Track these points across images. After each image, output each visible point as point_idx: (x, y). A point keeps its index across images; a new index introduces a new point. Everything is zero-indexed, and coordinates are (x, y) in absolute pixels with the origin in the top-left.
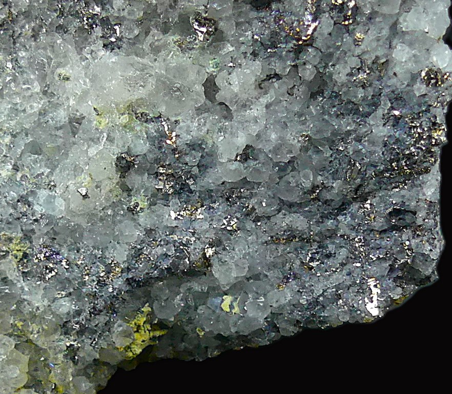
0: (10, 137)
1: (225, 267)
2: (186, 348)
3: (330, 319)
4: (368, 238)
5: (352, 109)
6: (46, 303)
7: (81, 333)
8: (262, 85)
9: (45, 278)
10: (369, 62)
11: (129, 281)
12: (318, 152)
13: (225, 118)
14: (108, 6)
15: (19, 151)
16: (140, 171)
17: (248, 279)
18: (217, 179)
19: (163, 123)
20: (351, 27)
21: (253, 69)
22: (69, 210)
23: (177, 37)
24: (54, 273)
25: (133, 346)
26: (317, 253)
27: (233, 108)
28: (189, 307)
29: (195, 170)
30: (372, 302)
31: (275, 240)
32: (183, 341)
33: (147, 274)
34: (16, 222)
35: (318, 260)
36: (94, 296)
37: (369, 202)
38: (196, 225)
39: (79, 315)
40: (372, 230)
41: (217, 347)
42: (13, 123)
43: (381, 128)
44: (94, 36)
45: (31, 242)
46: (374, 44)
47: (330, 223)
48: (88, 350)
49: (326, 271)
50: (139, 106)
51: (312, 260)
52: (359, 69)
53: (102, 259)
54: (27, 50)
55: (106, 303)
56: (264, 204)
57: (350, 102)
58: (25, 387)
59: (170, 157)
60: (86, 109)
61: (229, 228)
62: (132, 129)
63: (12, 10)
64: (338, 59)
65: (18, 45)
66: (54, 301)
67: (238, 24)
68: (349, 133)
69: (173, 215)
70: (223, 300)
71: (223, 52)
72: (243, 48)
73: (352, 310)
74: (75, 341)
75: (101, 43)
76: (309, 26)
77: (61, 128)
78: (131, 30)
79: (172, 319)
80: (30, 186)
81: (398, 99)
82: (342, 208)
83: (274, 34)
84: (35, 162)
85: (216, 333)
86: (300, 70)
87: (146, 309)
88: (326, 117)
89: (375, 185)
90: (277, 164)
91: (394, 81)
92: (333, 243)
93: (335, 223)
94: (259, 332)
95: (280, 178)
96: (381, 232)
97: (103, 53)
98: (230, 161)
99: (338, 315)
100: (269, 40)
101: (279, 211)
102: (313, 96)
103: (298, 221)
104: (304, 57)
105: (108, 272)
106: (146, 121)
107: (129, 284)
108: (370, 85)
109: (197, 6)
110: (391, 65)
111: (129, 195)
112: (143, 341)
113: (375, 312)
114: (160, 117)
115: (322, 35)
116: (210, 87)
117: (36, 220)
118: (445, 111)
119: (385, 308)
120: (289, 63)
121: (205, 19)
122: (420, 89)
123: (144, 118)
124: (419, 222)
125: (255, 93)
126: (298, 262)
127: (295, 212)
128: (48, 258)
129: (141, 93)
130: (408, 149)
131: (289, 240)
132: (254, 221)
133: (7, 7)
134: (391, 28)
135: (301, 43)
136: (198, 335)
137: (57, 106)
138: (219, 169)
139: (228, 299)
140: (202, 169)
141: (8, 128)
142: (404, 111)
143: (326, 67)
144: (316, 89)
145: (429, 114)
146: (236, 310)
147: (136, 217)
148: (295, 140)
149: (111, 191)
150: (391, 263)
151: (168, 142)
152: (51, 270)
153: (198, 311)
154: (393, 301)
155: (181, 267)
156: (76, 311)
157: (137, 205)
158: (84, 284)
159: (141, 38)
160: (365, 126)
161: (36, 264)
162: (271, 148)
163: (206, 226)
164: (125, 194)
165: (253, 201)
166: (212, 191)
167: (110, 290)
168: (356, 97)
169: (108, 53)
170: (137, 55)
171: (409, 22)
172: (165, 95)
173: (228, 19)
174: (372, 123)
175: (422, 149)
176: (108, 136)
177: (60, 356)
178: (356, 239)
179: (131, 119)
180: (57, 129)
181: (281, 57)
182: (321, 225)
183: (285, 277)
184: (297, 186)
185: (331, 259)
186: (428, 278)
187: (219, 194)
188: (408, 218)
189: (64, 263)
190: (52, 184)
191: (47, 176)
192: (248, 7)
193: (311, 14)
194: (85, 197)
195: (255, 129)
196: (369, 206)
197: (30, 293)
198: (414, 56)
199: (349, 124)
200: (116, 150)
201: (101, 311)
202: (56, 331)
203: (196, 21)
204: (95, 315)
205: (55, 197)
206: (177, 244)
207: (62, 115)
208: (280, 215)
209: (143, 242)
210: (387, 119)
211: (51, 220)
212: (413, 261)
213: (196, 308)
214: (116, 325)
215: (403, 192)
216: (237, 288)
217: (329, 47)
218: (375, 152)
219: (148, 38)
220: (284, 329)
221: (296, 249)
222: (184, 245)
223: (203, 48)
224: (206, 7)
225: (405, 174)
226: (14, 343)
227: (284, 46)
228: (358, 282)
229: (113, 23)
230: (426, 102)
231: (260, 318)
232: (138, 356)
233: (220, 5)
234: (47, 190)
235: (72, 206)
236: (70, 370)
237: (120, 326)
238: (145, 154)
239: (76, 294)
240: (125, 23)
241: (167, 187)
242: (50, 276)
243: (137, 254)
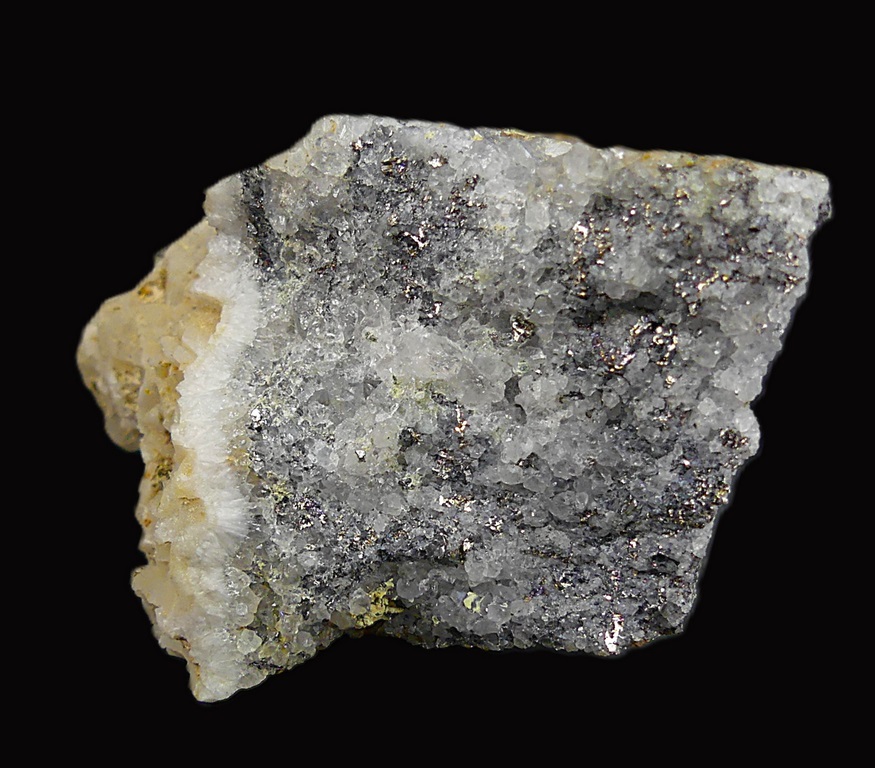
0: (301, 379)
1: (479, 565)
2: (416, 631)
3: (566, 643)
4: (625, 574)
5: (644, 447)
6: (293, 551)
7: (319, 590)
8: (563, 400)
9: (299, 527)
10: (674, 407)
11: (380, 553)
12: (600, 478)
13: (518, 420)
14: (435, 282)
15: (307, 396)
16: (422, 450)
17: (497, 582)
18: (494, 478)
19: (458, 410)
20: (664, 369)
21: (560, 382)
22: (341, 468)
23: (493, 331)
24: (309, 525)
25: (366, 616)
26: (572, 575)
27: (529, 414)
28: (432, 593)
29: (475, 463)
30: (612, 637)
31: (535, 552)
32: (415, 624)
33: (401, 550)
34: (286, 465)
35: (570, 583)
36: (343, 558)
37: (636, 540)
38: (462, 517)
39: (323, 572)
40: (631, 568)
41: (447, 640)
42: (308, 367)
43: (668, 473)
44: (412, 306)
45: (295, 488)
46: (683, 392)
47: (592, 549)
48: (322, 609)
49: (575, 595)
50: (438, 387)
51: (565, 580)
52: (661, 411)
53: (360, 524)
54: (341, 300)
55: (352, 567)
56: (533, 515)
57: (643, 439)
58: (248, 627)
59: (455, 444)
60: (386, 374)
61: (492, 528)
62: (425, 407)
63: (338, 257)
64: (644, 396)
65: (333, 292)
66: (301, 552)
67: (556, 335)
68: (635, 469)
69: (442, 501)
70: (467, 596)
71: (533, 358)
72: (554, 359)
73: (590, 640)
74: (311, 596)
75: (417, 315)
76: (624, 356)
77: (354, 385)
78: (451, 312)
79: (412, 601)
80: (310, 434)
81: (691, 450)
82: (608, 538)
83: (589, 354)
84: (321, 411)
85: (451, 625)
86: (604, 395)
87: (389, 584)
88: (617, 447)
89: (646, 525)
90: (555, 479)
91: (693, 431)
92: (589, 569)
93: (597, 551)
94: (494, 637)
95: (556, 493)
96: (639, 573)
97: (416, 325)
98: (512, 463)
99: (574, 641)
100: (582, 359)
101: (546, 525)
102: (610, 423)
103: (562, 540)
104: (611, 384)
105: (363, 539)
106: (441, 403)
107: (380, 556)
108: (668, 429)
109: (522, 307)
110: (693, 415)
111: (404, 470)
112: (378, 614)
113: (612, 648)
114: (455, 402)
115: (634, 368)
116: (513, 386)
117: (306, 469)
118: (734, 474)
119: (623, 647)
120: (595, 386)
121: (526, 321)
122: (716, 445)
123: (440, 400)
124: (680, 573)
125: (555, 406)
126: (550, 579)
127: (560, 530)
128: (307, 509)
129: (444, 375)
130: (689, 500)
131: (547, 555)
132: (518, 527)
133: (334, 253)
134: (703, 381)
135: (612, 370)
136: (433, 623)
137: (356, 363)
138: (499, 469)
139: (472, 596)
140: (482, 463)
141: (302, 371)
142: (694, 463)
143: (630, 399)
144: (613, 418)
145: (717, 473)
146: (477, 609)
147: (405, 492)
148: (580, 462)
149: (387, 461)
150: (641, 604)
151: (457, 429)
152: (308, 521)
153: (440, 600)
154: (633, 642)
155: (436, 553)
156: (321, 567)
157: (410, 481)
158: (336, 543)
159: (458, 322)
160: (652, 466)
161: (293, 511)
162: (555, 463)
163: (471, 520)
164: (401, 467)
165: (524, 508)
166: (486, 487)
167: (361, 556)
168: (651, 436)
169: (422, 327)
170: (449, 337)
171: (723, 379)
172: (467, 383)
173: (548, 327)
174: (660, 465)
175: (701, 504)
176: (400, 407)
177: (293, 607)
178: (613, 573)
179: (426, 397)
180: (351, 385)
181: (589, 378)
182: (583, 549)
183: (533, 590)
184: (571, 505)
185: (583, 585)
186: (674, 629)
187: (492, 493)
188: (670, 566)
189: (322, 517)
190: (332, 437)
191: (329, 429)
192: (571, 321)
193: (630, 346)
194: (362, 460)
195: (544, 440)
196: (634, 545)
197: (280, 538)
198: (719, 413)
199: (637, 460)
200: (403, 423)
201: (345, 574)
202: (295, 581)
203: (517, 321)
204: (339, 576)
205: (331, 451)
206: (438, 530)
207: (359, 374)
208: (546, 529)
209: (405, 518)
210: (675, 465)
211: (322, 474)
212: (663, 609)
213: (438, 596)
214: (355, 592)
215: (671, 540)
216: (483, 588)
217: (638, 382)
218: (655, 494)
219: (464, 324)
220: (518, 640)
221: (551, 566)
222: (444, 533)
223: (516, 349)
224: (530, 310)
225: (679, 523)
226: (250, 581)
227: (595, 368)
228: (603, 614)
229: (435, 300)
230: (717, 460)
231: (498, 623)
232: (368, 627)
233: (544, 313)
234: (325, 442)
235: (346, 465)
236: (299, 624)
237: (360, 593)
238: (431, 435)
239: (325, 552)
240: (447, 303)
241: (444, 472)
242: (305, 526)
243: (396, 529)
